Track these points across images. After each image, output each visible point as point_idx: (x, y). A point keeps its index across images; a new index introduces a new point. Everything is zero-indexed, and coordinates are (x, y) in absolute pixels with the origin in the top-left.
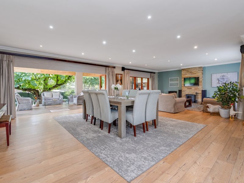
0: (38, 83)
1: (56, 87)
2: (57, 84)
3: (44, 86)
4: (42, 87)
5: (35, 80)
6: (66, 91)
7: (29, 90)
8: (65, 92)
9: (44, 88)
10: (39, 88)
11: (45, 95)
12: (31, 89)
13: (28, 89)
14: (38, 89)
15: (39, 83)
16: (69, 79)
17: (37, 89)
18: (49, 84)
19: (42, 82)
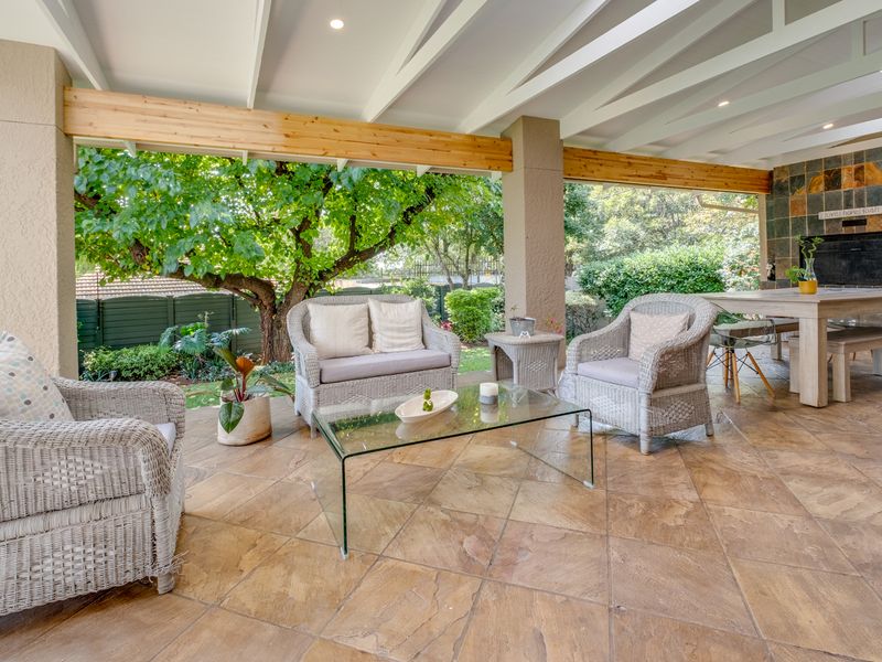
0: (271, 245)
1: (350, 265)
2: (352, 252)
3: (297, 261)
4: (286, 266)
5: (257, 228)
6: (387, 285)
7: (234, 280)
8: (384, 288)
9: (298, 270)
10: (276, 270)
11: (316, 326)
12: (241, 276)
13: (229, 276)
14: (273, 280)
15: (277, 247)
16: (409, 223)
17: (265, 278)
18: (317, 251)
19: (289, 242)
